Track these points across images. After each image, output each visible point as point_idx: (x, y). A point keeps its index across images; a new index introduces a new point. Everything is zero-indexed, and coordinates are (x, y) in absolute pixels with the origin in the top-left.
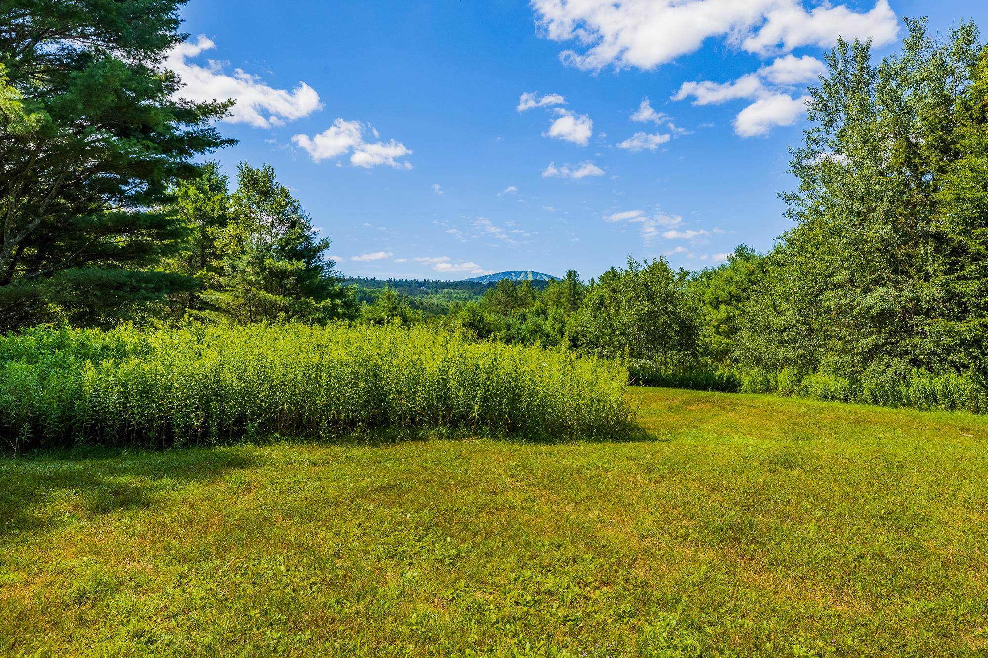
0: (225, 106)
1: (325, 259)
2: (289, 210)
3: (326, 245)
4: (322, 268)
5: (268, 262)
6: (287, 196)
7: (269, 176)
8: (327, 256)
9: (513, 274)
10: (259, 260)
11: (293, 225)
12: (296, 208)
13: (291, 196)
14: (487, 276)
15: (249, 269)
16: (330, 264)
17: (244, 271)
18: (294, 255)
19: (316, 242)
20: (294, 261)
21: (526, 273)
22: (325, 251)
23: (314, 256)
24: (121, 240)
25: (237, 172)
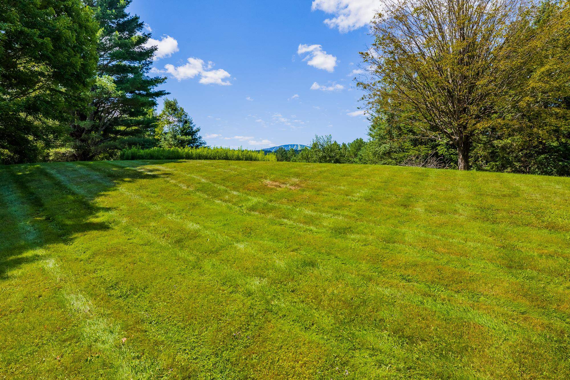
0: (163, 80)
1: (198, 136)
2: (183, 116)
3: (199, 130)
4: (197, 139)
5: (178, 136)
6: (183, 111)
7: (176, 103)
8: (199, 134)
9: (290, 146)
10: (175, 137)
11: (186, 122)
12: (186, 115)
13: (184, 111)
14: (275, 147)
15: (171, 140)
16: (200, 137)
17: (168, 140)
18: (186, 134)
19: (194, 129)
20: (187, 136)
21: (297, 145)
22: (198, 133)
23: (194, 134)
24: (122, 128)
25: (164, 101)
